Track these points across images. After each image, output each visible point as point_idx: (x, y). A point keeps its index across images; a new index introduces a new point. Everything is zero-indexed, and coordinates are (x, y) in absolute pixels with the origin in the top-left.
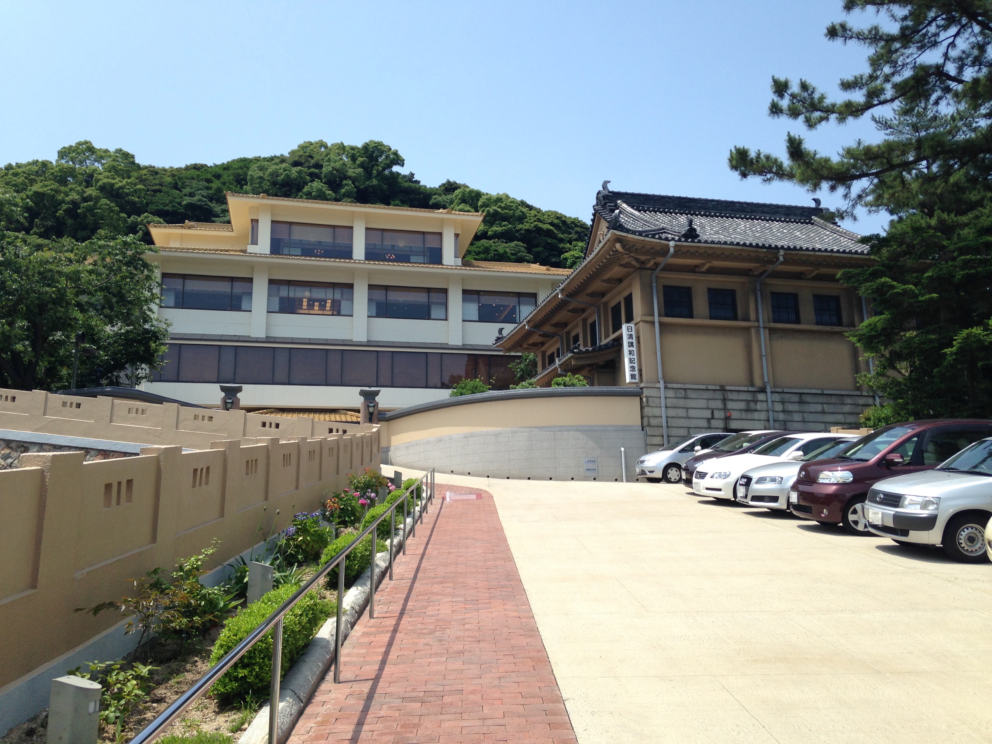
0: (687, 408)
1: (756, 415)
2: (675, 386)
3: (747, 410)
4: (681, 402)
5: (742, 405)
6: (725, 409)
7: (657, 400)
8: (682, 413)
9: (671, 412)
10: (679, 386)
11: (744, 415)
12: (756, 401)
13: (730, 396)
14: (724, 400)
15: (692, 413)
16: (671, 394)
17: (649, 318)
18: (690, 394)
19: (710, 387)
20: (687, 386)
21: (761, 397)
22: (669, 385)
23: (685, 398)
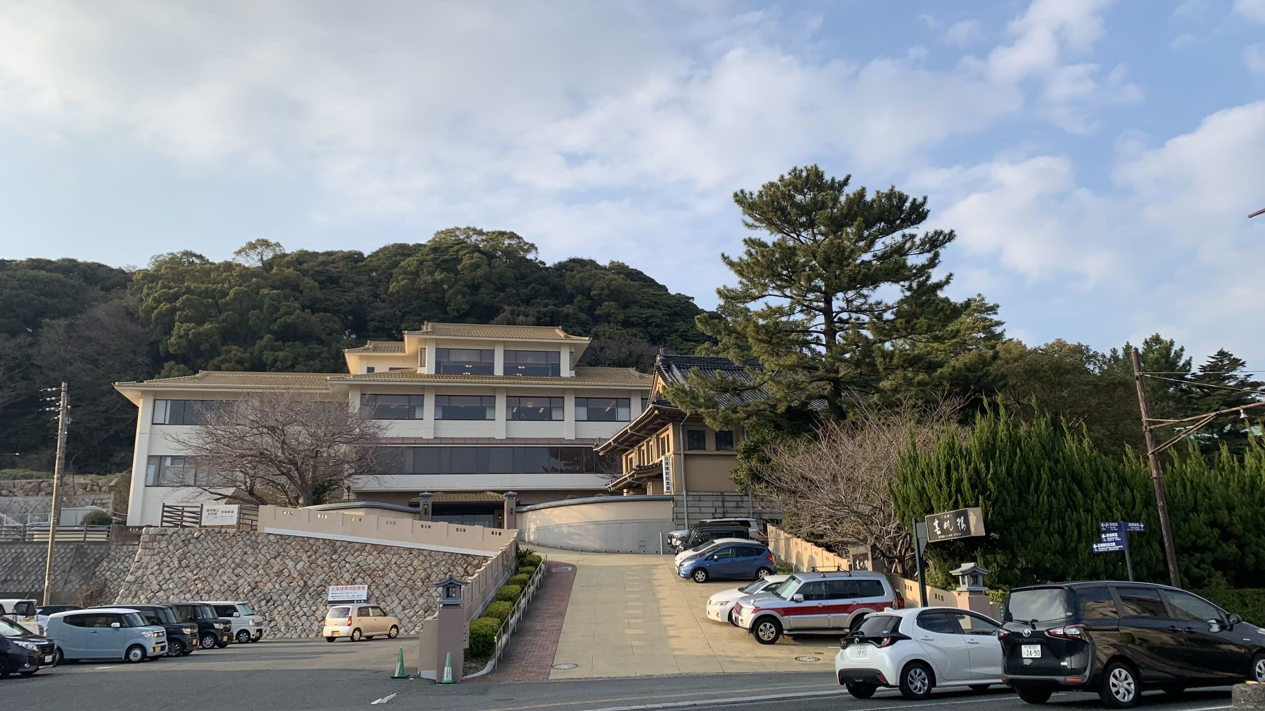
0: (700, 507)
1: (742, 510)
2: (693, 493)
3: (737, 507)
4: (697, 504)
5: (734, 504)
6: (723, 507)
7: (681, 503)
8: (697, 510)
9: (690, 510)
10: (695, 493)
11: (735, 510)
12: (742, 501)
13: (727, 498)
14: (723, 501)
15: (703, 510)
16: (691, 498)
17: (678, 452)
18: (702, 498)
19: (714, 494)
20: (700, 494)
21: (745, 498)
22: (690, 493)
23: (700, 501)
